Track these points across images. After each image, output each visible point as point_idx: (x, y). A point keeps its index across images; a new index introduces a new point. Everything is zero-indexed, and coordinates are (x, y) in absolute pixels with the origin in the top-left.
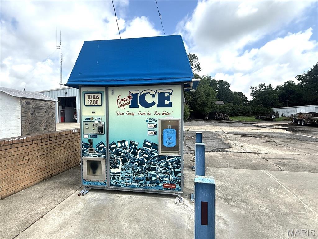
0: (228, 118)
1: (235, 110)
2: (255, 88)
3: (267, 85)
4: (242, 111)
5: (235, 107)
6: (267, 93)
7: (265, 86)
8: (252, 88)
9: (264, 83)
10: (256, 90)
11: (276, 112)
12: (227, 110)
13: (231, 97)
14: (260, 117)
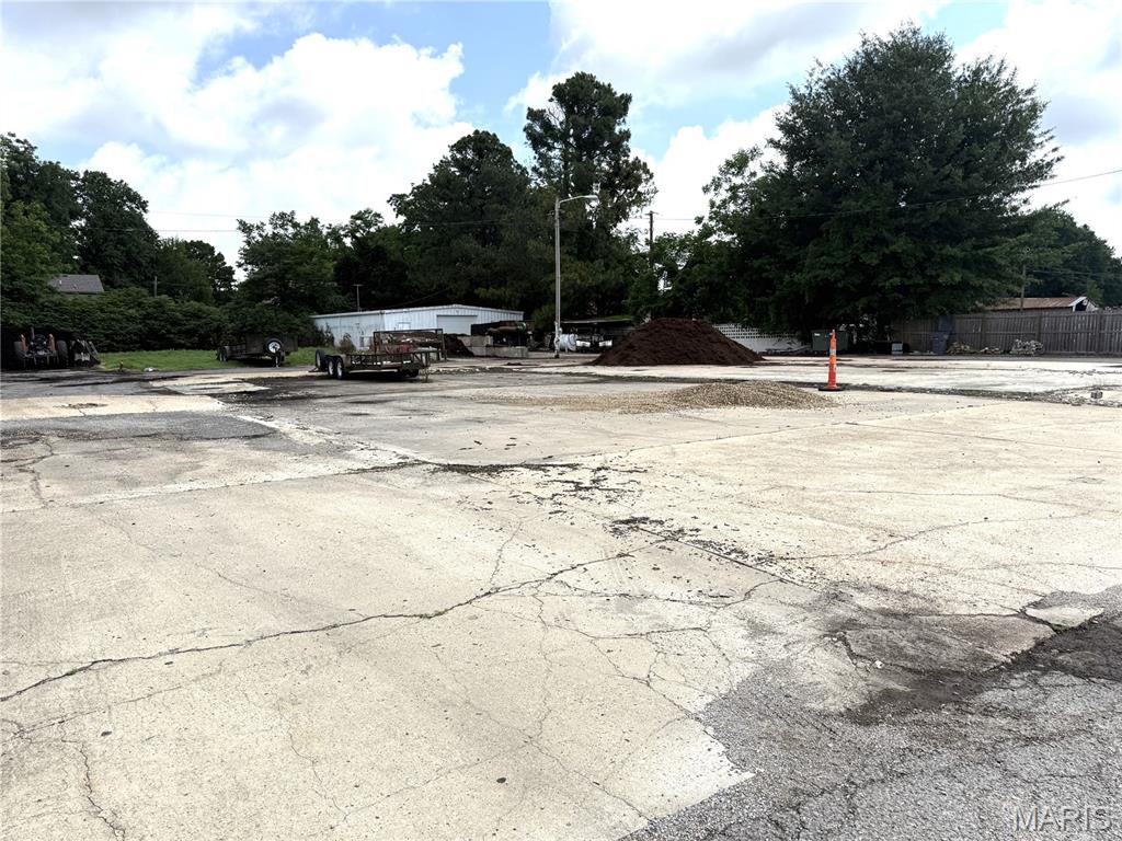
0: (87, 358)
1: (156, 319)
2: (258, 227)
3: (302, 219)
4: (193, 323)
5: (159, 305)
6: (292, 254)
7: (295, 225)
8: (245, 228)
9: (293, 213)
10: (261, 235)
11: (325, 329)
12: (118, 321)
13: (153, 262)
14: (231, 349)
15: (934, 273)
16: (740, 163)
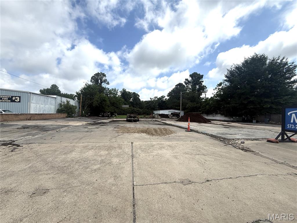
15: (263, 105)
16: (220, 85)
